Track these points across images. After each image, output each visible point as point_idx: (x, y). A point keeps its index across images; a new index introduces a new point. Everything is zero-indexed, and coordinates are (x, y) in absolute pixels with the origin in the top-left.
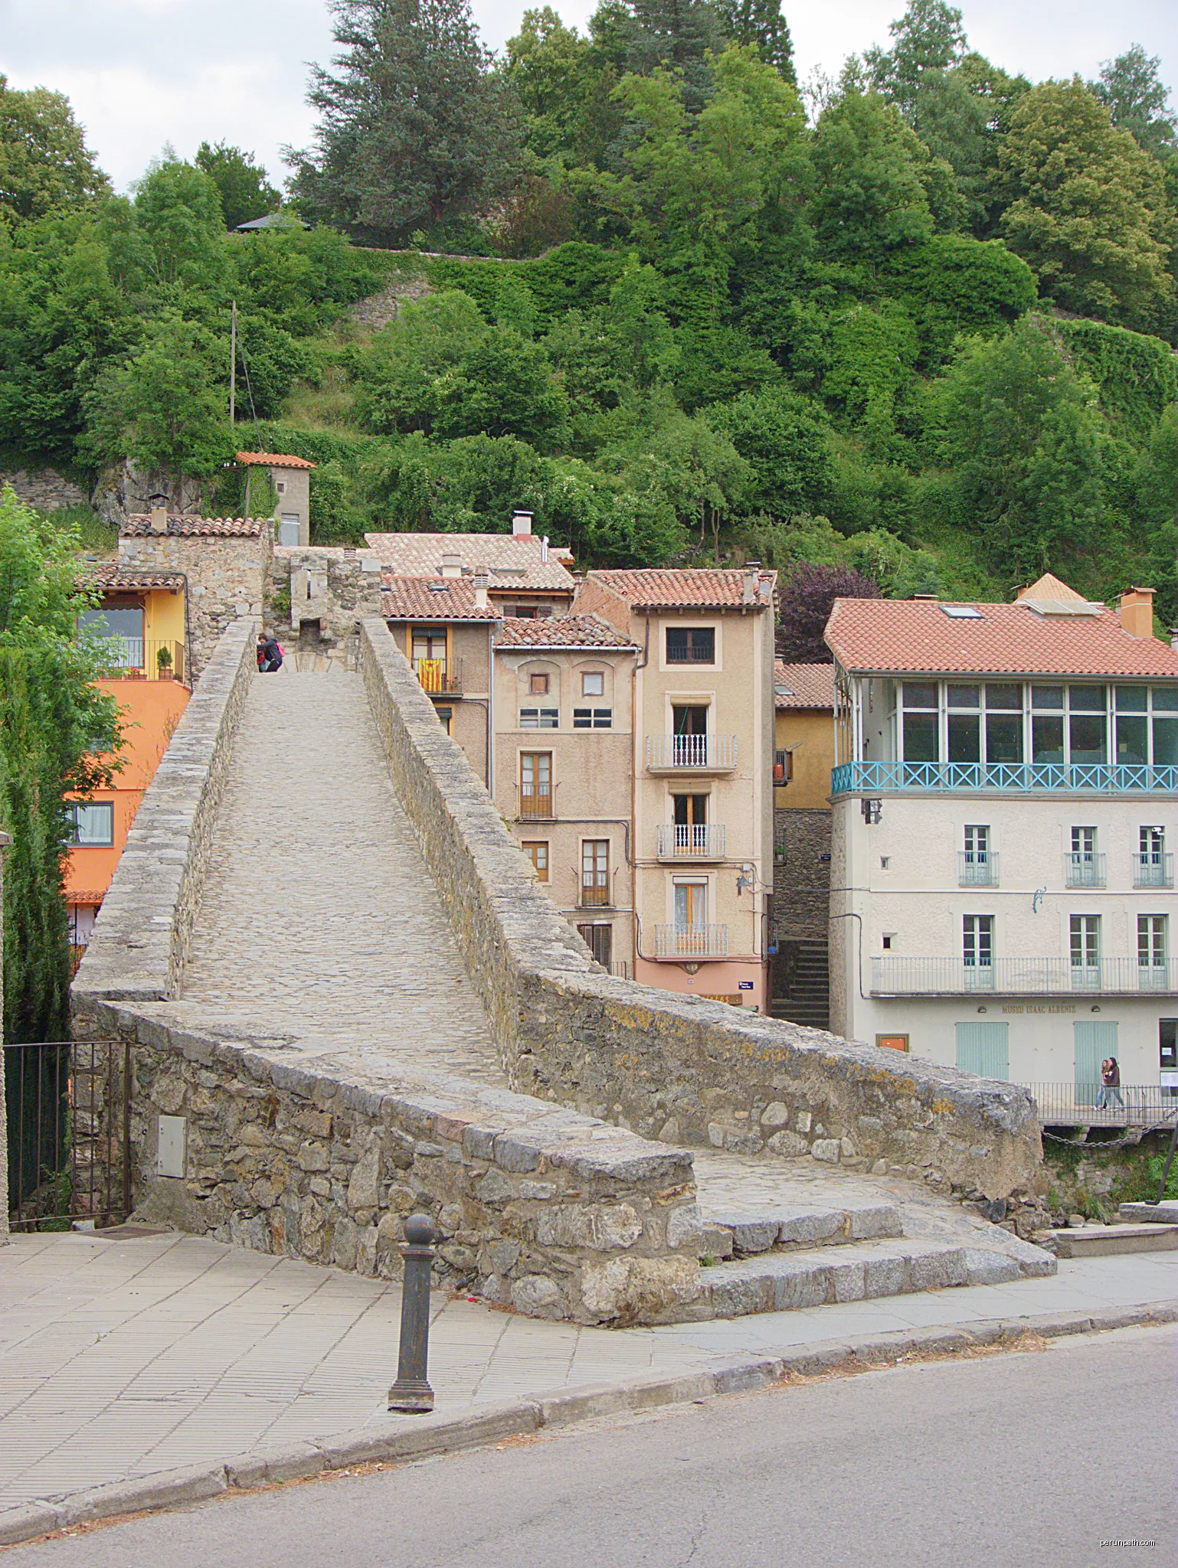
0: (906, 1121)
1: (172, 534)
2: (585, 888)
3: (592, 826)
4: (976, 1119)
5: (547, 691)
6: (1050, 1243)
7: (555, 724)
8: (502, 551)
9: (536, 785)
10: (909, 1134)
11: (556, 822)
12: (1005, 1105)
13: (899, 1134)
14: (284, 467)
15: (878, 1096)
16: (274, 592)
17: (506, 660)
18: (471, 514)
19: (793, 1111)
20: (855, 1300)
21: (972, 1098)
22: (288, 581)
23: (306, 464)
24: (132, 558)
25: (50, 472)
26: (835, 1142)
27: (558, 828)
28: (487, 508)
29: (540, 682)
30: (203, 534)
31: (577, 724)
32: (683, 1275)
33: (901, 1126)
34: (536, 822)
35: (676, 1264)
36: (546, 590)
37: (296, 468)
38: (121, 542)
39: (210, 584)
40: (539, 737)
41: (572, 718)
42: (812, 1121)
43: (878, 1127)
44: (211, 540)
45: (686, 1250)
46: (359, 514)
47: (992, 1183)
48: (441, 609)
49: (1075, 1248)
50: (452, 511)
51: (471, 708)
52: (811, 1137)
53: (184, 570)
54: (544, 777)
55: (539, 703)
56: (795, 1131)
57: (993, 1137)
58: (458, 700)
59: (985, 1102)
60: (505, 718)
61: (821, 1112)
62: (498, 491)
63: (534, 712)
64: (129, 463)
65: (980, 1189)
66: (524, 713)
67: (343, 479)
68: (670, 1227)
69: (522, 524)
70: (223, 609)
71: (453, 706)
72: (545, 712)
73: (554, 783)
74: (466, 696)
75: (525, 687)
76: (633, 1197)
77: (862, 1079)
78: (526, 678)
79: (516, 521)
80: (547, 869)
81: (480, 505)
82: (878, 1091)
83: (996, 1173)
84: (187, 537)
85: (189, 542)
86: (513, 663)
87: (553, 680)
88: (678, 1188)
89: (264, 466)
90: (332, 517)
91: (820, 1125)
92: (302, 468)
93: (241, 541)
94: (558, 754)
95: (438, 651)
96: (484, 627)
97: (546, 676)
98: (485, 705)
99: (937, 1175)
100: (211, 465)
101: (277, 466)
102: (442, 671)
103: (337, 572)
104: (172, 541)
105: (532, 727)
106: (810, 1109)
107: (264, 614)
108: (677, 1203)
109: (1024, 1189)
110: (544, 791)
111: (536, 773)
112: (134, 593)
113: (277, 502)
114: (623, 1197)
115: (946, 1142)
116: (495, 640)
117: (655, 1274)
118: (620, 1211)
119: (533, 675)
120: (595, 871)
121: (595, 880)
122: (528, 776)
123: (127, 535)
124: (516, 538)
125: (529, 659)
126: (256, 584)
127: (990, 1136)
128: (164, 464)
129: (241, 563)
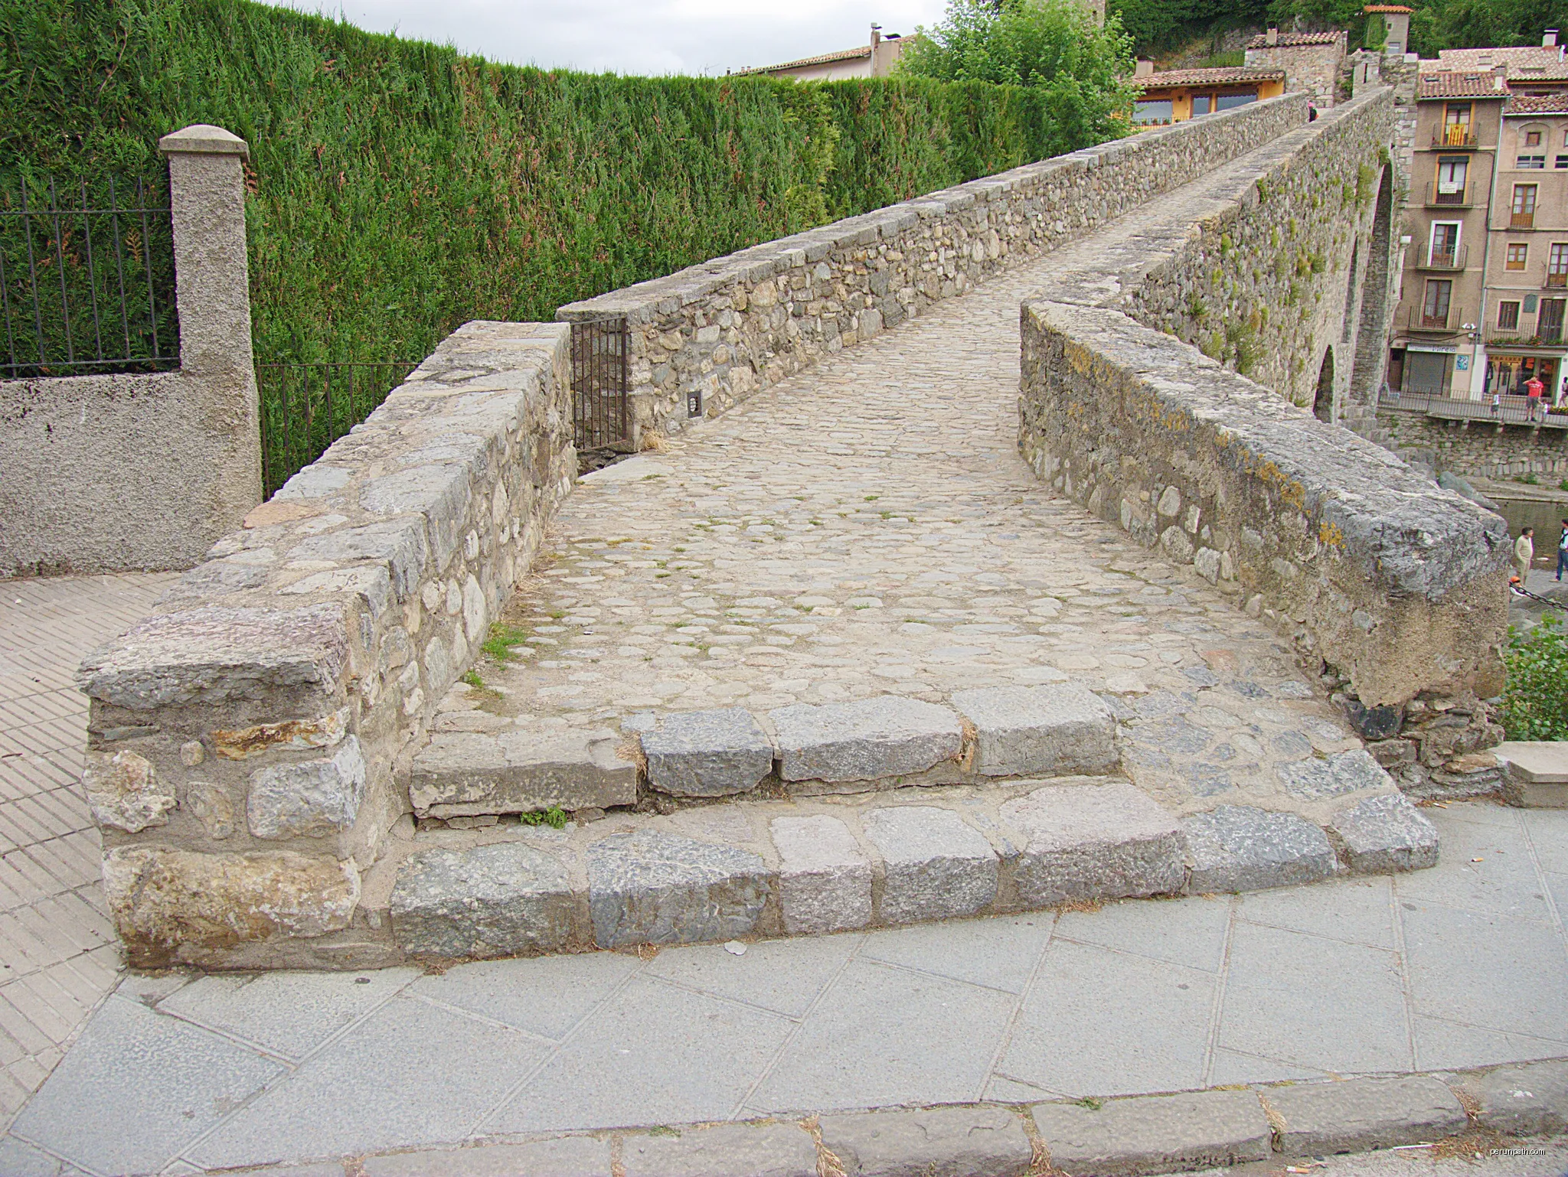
0: (1287, 546)
1: (1278, 46)
2: (1550, 275)
3: (1560, 234)
4: (1366, 569)
5: (1538, 143)
6: (1492, 775)
7: (1542, 166)
8: (1531, 57)
9: (1523, 206)
10: (1287, 568)
11: (1535, 231)
12: (1423, 551)
13: (1278, 564)
14: (1393, 13)
15: (1264, 500)
16: (1343, 80)
17: (1511, 123)
18: (1517, 36)
19: (1186, 501)
20: (840, 930)
21: (1366, 532)
22: (1352, 72)
23: (1407, 10)
24: (1252, 63)
25: (1253, 29)
26: (1216, 554)
27: (1535, 235)
28: (1529, 31)
29: (1534, 138)
30: (1298, 44)
31: (1557, 166)
32: (292, 889)
33: (1282, 553)
34: (1521, 231)
35: (277, 868)
36: (1556, 80)
37: (1401, 13)
38: (1247, 53)
39: (1300, 76)
40: (1528, 174)
41: (1554, 161)
42: (1200, 520)
43: (1258, 548)
44: (1303, 48)
45: (307, 844)
46: (1442, 40)
47: (1372, 679)
48: (1470, 91)
49: (1529, 795)
50: (1504, 35)
51: (1483, 156)
52: (1196, 541)
53: (1284, 68)
54: (1530, 201)
55: (1532, 152)
56: (1183, 527)
57: (1385, 605)
58: (1474, 151)
59: (1385, 542)
60: (1505, 161)
61: (1209, 506)
62: (1538, 20)
63: (1528, 158)
64: (1296, 18)
65: (1354, 683)
66: (1520, 159)
67: (1434, 20)
68: (254, 800)
69: (1549, 40)
70: (1307, 92)
71: (1470, 155)
72: (1535, 158)
73: (1537, 205)
74: (1481, 148)
75: (1522, 141)
76: (149, 740)
77: (1250, 471)
78: (1523, 135)
79: (1546, 37)
80: (1524, 262)
81: (1525, 30)
82: (1265, 495)
83: (1382, 663)
84: (1288, 47)
85: (1289, 50)
86: (1515, 126)
87: (1544, 136)
88: (270, 728)
89: (1380, 13)
90: (1423, 43)
91: (1207, 527)
92: (1405, 13)
93: (1321, 47)
94: (1542, 186)
95: (1464, 119)
96: (1497, 102)
97: (1539, 134)
98: (1493, 154)
99: (1308, 641)
100: (1346, 16)
101: (1388, 12)
102: (1465, 132)
103: (1387, 64)
104: (1278, 50)
105: (1525, 168)
106: (1200, 503)
107: (1334, 95)
108: (271, 756)
109: (1447, 690)
110: (1529, 210)
111: (1524, 198)
112: (1251, 84)
113: (1386, 36)
114: (124, 737)
115: (1326, 594)
116: (1504, 111)
117: (214, 883)
118: (112, 764)
119: (1530, 133)
120: (1558, 264)
121: (1558, 270)
122: (1518, 201)
123: (1250, 48)
124: (1544, 49)
125: (1528, 122)
126: (1330, 74)
127: (1380, 601)
128: (1317, 17)
129: (1321, 62)
